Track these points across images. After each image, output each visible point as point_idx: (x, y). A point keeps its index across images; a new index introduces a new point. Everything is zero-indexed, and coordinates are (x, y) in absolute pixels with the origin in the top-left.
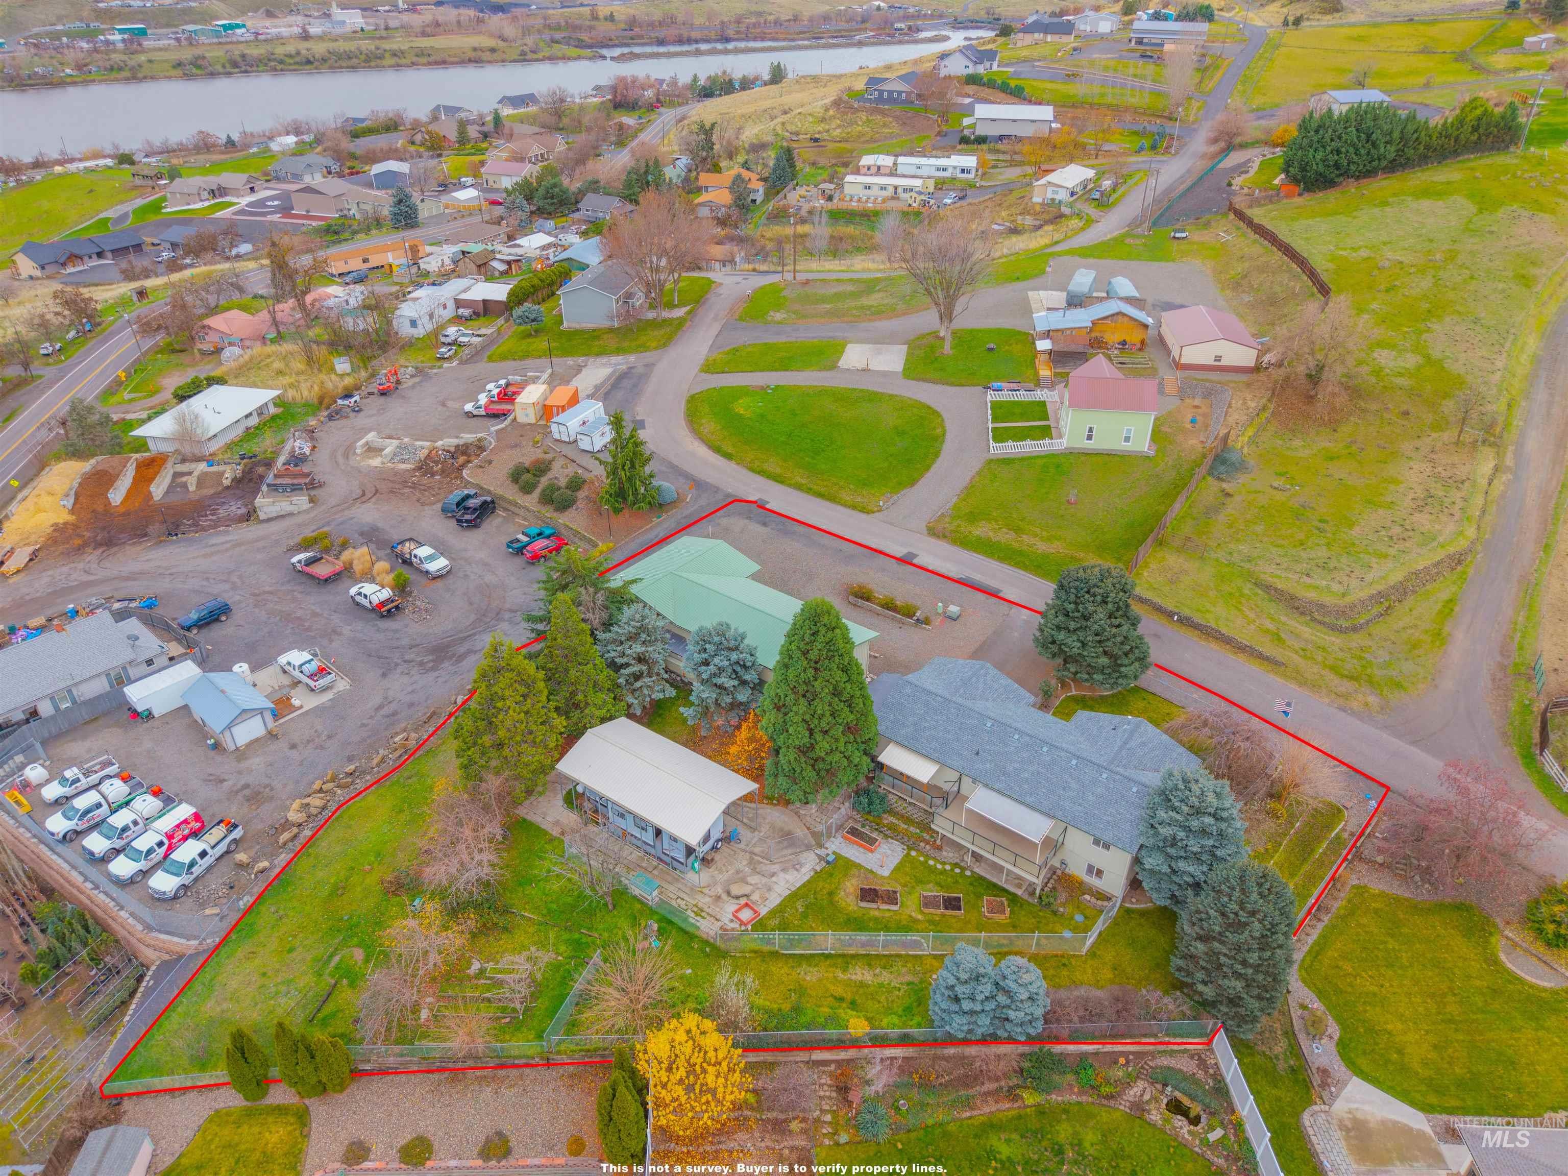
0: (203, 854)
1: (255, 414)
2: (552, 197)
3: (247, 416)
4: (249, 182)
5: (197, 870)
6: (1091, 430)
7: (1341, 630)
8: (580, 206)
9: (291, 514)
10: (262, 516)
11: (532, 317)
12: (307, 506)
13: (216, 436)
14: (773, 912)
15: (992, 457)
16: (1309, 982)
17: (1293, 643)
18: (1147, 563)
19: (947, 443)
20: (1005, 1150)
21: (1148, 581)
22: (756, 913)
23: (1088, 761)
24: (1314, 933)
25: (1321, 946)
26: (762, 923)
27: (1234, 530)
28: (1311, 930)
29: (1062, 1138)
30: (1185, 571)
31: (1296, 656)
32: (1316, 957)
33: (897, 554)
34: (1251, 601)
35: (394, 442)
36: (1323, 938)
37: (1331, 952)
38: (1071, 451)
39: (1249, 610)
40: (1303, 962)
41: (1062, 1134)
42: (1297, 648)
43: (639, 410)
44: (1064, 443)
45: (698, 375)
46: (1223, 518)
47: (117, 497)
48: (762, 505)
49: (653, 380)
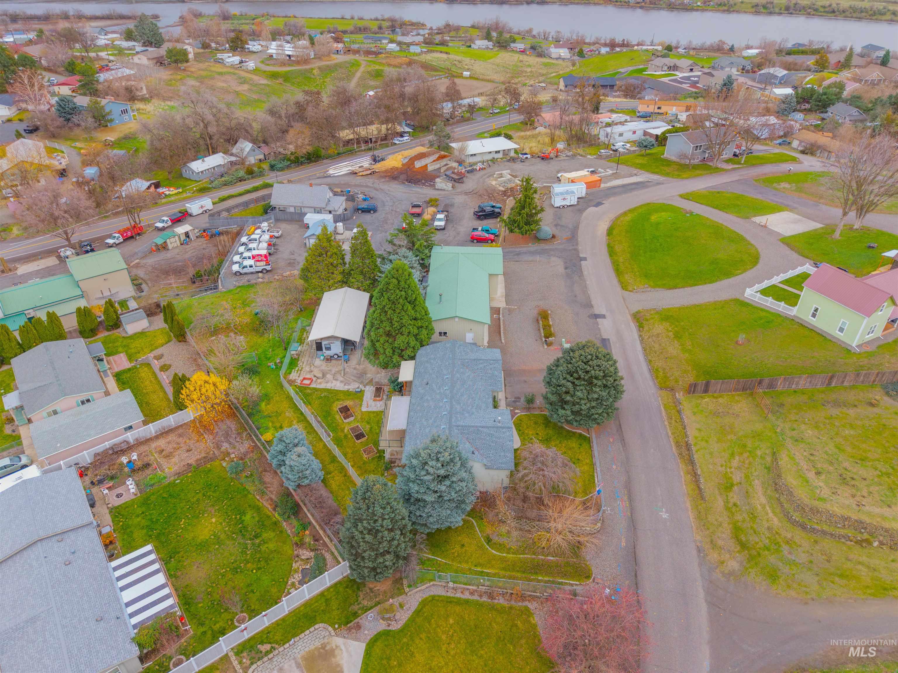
0: (251, 266)
1: (501, 153)
2: (820, 101)
3: (497, 152)
4: (691, 65)
5: (245, 270)
6: (816, 310)
7: (789, 519)
8: (828, 109)
9: (444, 190)
10: (437, 187)
11: (645, 144)
12: (450, 189)
13: (475, 155)
14: (314, 389)
15: (741, 299)
16: (424, 603)
17: (734, 497)
18: (720, 397)
19: (730, 279)
20: (247, 518)
21: (700, 404)
22: (310, 384)
23: (451, 418)
24: (467, 596)
25: (459, 602)
26: (305, 388)
27: (827, 421)
28: (467, 593)
29: (265, 535)
30: (738, 416)
31: (723, 503)
32: (447, 602)
33: (597, 312)
34: (751, 459)
35: (510, 177)
36: (467, 602)
37: (458, 609)
38: (795, 319)
39: (740, 461)
40: (439, 596)
41: (267, 535)
42: (732, 501)
43: (612, 199)
44: (794, 312)
45: (673, 196)
46: (835, 412)
47: (418, 164)
48: (581, 260)
49: (647, 190)
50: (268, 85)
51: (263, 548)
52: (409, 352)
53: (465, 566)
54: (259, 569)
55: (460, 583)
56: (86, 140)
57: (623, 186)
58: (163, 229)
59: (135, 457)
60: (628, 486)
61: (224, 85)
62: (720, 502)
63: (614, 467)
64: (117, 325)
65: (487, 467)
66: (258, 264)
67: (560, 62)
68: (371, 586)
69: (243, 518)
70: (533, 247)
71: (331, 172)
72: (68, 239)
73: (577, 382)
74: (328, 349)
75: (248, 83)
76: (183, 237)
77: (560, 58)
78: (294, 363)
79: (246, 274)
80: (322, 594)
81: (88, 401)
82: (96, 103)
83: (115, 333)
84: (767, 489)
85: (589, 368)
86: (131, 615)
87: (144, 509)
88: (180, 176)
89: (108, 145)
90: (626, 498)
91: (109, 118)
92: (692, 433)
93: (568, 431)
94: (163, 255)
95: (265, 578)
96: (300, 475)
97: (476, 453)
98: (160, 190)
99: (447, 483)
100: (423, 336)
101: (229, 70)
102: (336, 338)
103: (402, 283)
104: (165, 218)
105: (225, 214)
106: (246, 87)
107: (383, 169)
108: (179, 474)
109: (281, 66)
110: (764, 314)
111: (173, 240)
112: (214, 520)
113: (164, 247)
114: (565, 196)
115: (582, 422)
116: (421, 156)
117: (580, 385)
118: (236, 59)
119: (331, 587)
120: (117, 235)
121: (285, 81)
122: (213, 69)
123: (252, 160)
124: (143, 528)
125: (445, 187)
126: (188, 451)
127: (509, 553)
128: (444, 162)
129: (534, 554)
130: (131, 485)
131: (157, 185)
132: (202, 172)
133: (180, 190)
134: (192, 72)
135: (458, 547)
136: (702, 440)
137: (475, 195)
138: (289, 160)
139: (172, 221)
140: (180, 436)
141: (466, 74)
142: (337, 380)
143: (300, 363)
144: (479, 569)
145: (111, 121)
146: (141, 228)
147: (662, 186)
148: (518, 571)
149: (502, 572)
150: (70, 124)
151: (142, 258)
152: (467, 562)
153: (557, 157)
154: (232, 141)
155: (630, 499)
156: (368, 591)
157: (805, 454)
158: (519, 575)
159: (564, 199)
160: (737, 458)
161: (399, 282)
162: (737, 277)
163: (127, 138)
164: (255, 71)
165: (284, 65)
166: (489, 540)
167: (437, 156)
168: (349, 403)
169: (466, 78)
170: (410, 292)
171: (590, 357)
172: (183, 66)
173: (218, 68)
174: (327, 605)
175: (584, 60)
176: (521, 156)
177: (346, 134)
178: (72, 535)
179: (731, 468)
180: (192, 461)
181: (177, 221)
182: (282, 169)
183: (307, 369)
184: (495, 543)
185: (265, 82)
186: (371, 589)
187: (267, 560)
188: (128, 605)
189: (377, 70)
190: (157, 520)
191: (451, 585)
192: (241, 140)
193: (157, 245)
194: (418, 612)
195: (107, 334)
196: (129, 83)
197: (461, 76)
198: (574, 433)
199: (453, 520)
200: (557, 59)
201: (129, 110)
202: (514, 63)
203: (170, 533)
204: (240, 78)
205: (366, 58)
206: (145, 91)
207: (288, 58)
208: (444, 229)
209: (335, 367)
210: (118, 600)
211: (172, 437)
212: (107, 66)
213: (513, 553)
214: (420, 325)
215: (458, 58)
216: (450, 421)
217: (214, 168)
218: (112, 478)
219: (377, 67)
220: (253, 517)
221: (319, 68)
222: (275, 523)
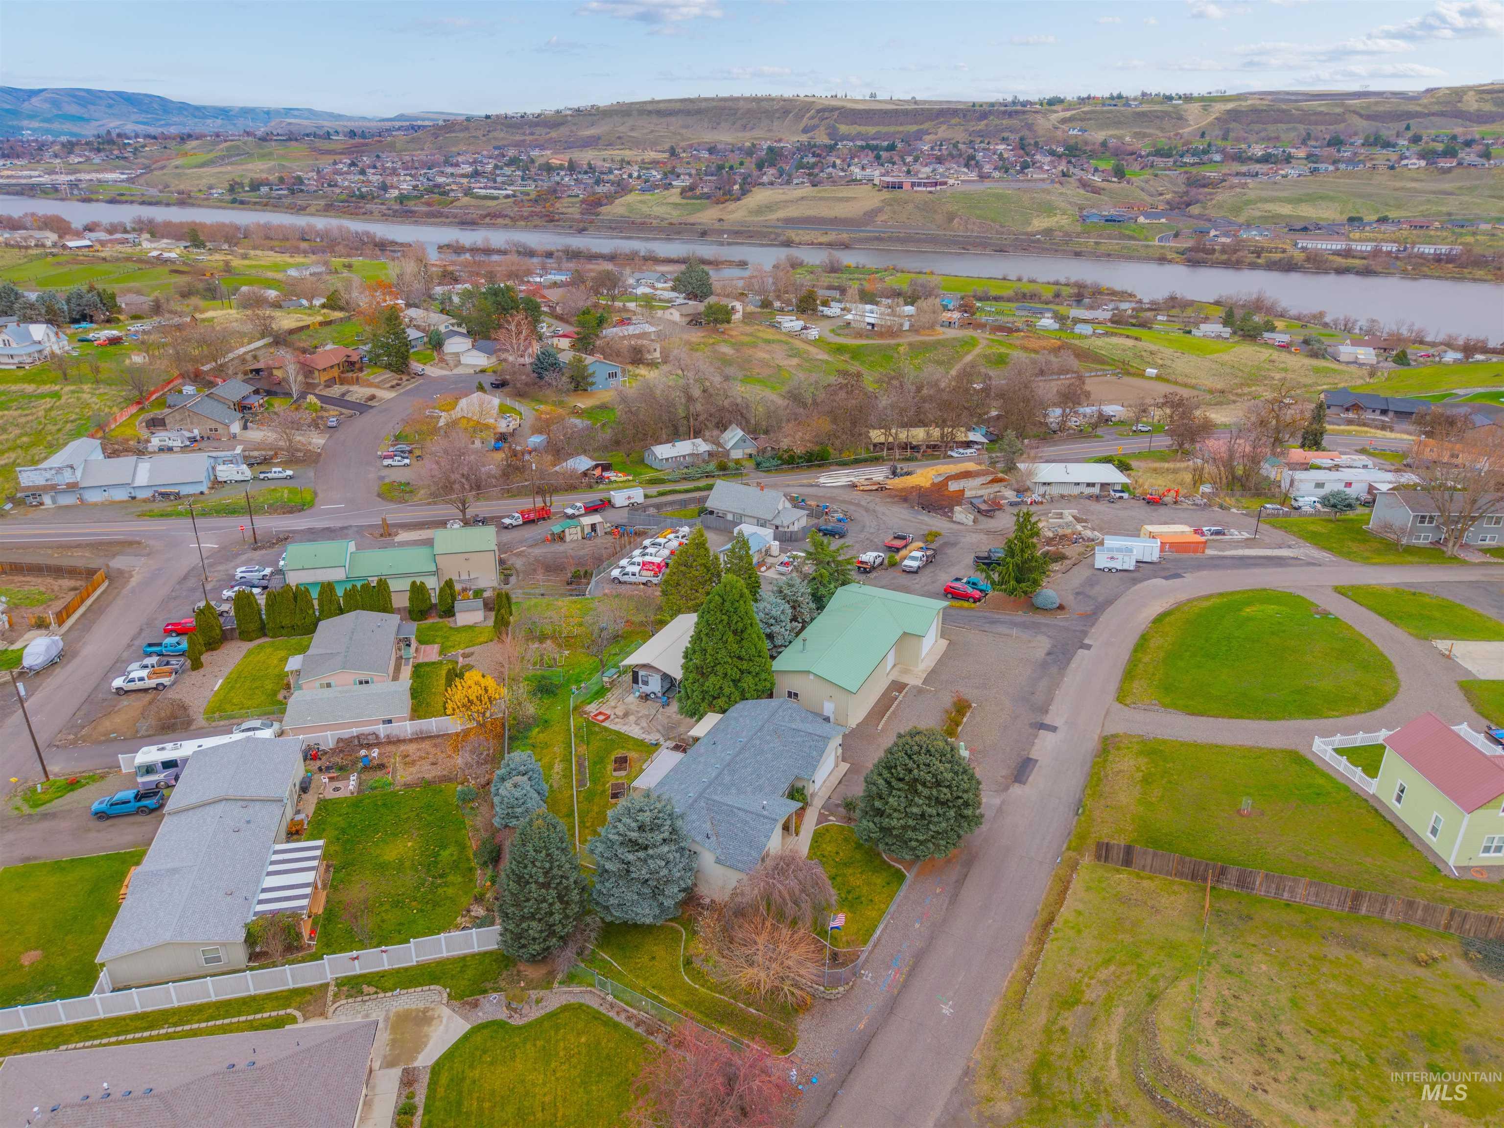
0: (634, 574)
1: (1098, 487)
3: (1089, 485)
5: (625, 578)
6: (1403, 790)
7: (1136, 1077)
9: (959, 523)
12: (971, 523)
13: (1049, 484)
14: (605, 727)
15: (1303, 751)
16: (565, 1008)
17: (1069, 1019)
18: (1150, 878)
19: (1308, 722)
20: (445, 853)
21: (1107, 878)
22: (603, 721)
23: (708, 787)
24: (621, 1019)
25: (608, 1022)
26: (594, 724)
27: (1311, 962)
28: (623, 1016)
29: (451, 878)
30: (1157, 911)
31: (1044, 1022)
32: (594, 1017)
33: (1048, 720)
34: (1134, 976)
35: (1071, 518)
36: (616, 1025)
37: (601, 1029)
38: (1370, 800)
39: (1114, 973)
40: (588, 1007)
41: (455, 878)
42: (1061, 1023)
43: (1205, 573)
44: (1372, 787)
45: (1322, 586)
46: (1335, 952)
47: (953, 486)
48: (1081, 647)
49: (1280, 570)
50: (827, 362)
51: (440, 891)
52: (720, 702)
53: (641, 983)
54: (422, 911)
55: (622, 1000)
56: (555, 404)
57: (1242, 558)
58: (572, 517)
59: (375, 755)
60: (919, 958)
61: (767, 356)
62: (1042, 1018)
63: (917, 926)
64: (449, 612)
65: (718, 861)
66: (644, 573)
67: (1353, 368)
68: (522, 968)
69: (441, 852)
70: (1021, 616)
71: (822, 480)
72: (463, 511)
73: (894, 783)
74: (646, 683)
75: (800, 357)
76: (587, 530)
77: (1355, 362)
78: (601, 692)
79: (625, 583)
80: (464, 958)
81: (367, 682)
82: (580, 361)
83: (447, 622)
84: (1130, 1024)
85: (911, 765)
86: (260, 902)
87: (350, 810)
88: (641, 461)
89: (576, 412)
90: (906, 970)
91: (590, 380)
92: (1065, 913)
93: (885, 862)
94: (559, 548)
95: (421, 922)
96: (510, 811)
97: (713, 838)
98: (606, 474)
99: (641, 854)
100: (745, 685)
101: (784, 338)
102: (657, 670)
103: (727, 604)
104: (579, 504)
105: (652, 511)
106: (795, 361)
107: (900, 486)
108: (407, 786)
109: (855, 337)
110: (1321, 781)
111: (573, 530)
112: (410, 844)
113: (560, 537)
114: (1115, 554)
115: (893, 848)
116: (967, 475)
117: (899, 790)
118: (798, 324)
119: (479, 954)
120: (517, 515)
121: (852, 358)
122: (760, 334)
123: (736, 454)
124: (336, 829)
125: (965, 520)
126: (433, 764)
127: (703, 986)
128: (996, 487)
129: (734, 998)
130: (352, 782)
131: (606, 468)
132: (667, 459)
133: (631, 478)
134: (731, 336)
135: (646, 958)
136: (1073, 928)
137: (1000, 537)
138: (780, 458)
139: (586, 508)
140: (435, 746)
141: (1151, 371)
142: (638, 724)
143: (609, 695)
144: (655, 992)
145: (593, 384)
146: (548, 512)
147: (1318, 568)
148: (701, 1012)
149: (681, 1006)
150: (543, 383)
151: (531, 546)
152: (646, 979)
153: (1176, 503)
154: (723, 426)
155: (911, 973)
156: (515, 973)
157: (1226, 992)
158: (699, 1016)
159: (1112, 558)
160: (1112, 968)
161: (724, 600)
162: (1326, 720)
163: (603, 407)
164: (815, 343)
165: (861, 336)
166: (688, 962)
167: (990, 478)
168: (632, 755)
169: (1151, 378)
170: (735, 618)
171: (916, 748)
172: (722, 327)
173: (769, 334)
174: (461, 972)
175: (1403, 370)
176: (1112, 493)
177: (876, 436)
178: (258, 805)
179: (1091, 978)
180: (428, 776)
181: (592, 509)
182: (768, 471)
183: (613, 704)
184: (693, 969)
185: (825, 357)
186: (519, 971)
187: (436, 904)
188: (264, 890)
189: (1000, 355)
190: (356, 826)
191: (610, 998)
192: (734, 426)
193: (553, 534)
194: (552, 1015)
195: (437, 620)
196: (639, 342)
197: (1142, 375)
198: (890, 866)
199: (639, 910)
200: (1348, 363)
201: (619, 374)
202: (1256, 363)
203: (359, 842)
204: (792, 350)
205: (992, 337)
206: (657, 354)
207: (870, 327)
208: (916, 572)
209: (649, 708)
210: (258, 881)
211: (426, 745)
212: (630, 319)
213: (708, 988)
214: (744, 667)
215: (1153, 348)
216: (705, 790)
217: (684, 456)
218: (341, 769)
219: (1003, 350)
220: (452, 855)
221: (910, 344)
222: (471, 869)
